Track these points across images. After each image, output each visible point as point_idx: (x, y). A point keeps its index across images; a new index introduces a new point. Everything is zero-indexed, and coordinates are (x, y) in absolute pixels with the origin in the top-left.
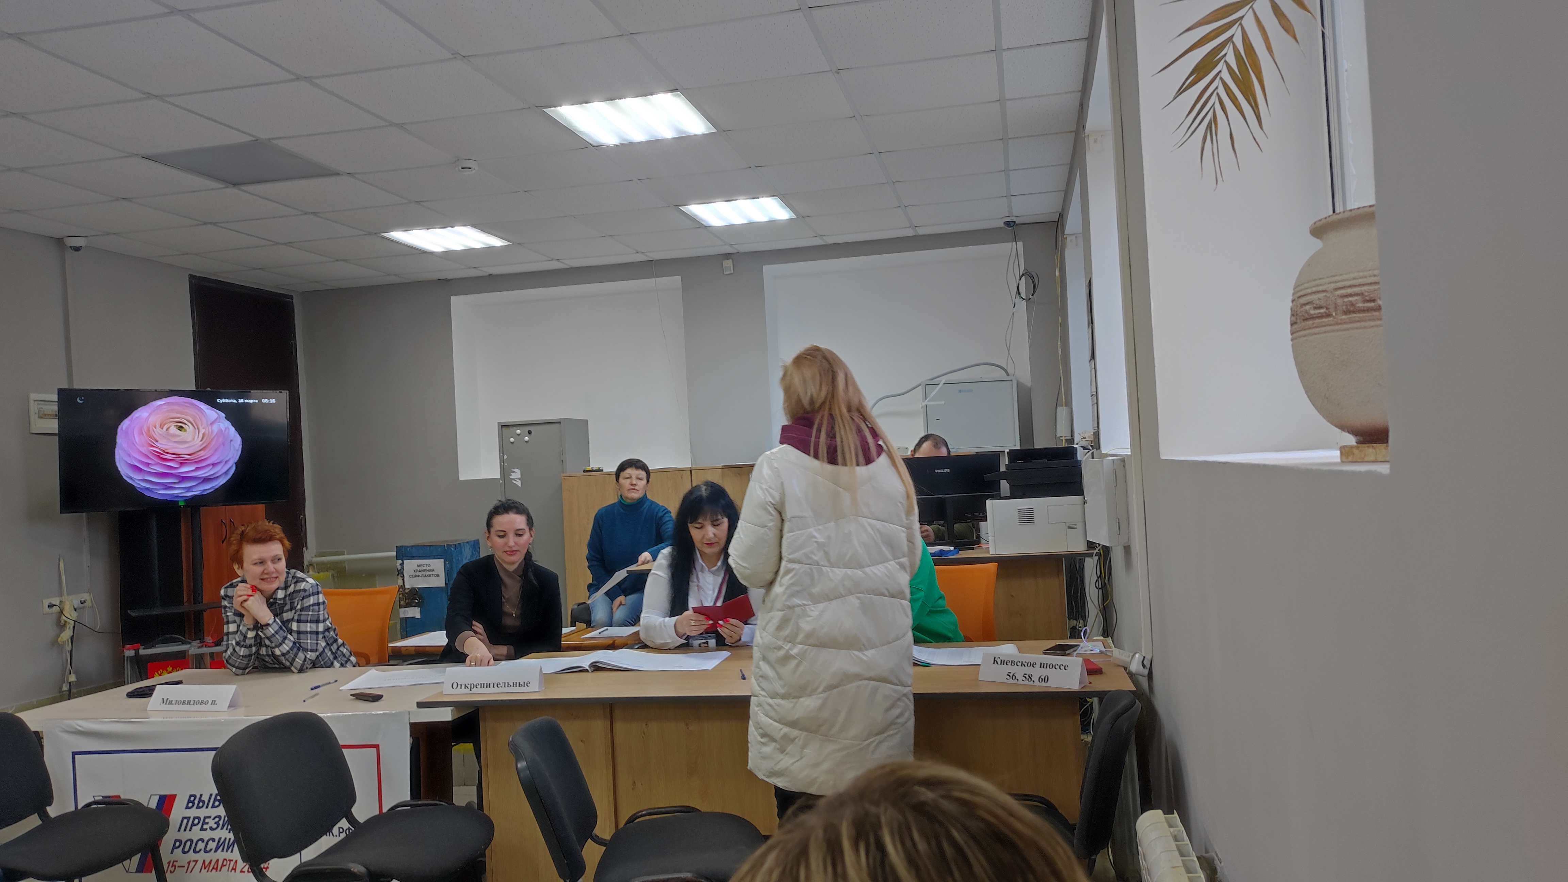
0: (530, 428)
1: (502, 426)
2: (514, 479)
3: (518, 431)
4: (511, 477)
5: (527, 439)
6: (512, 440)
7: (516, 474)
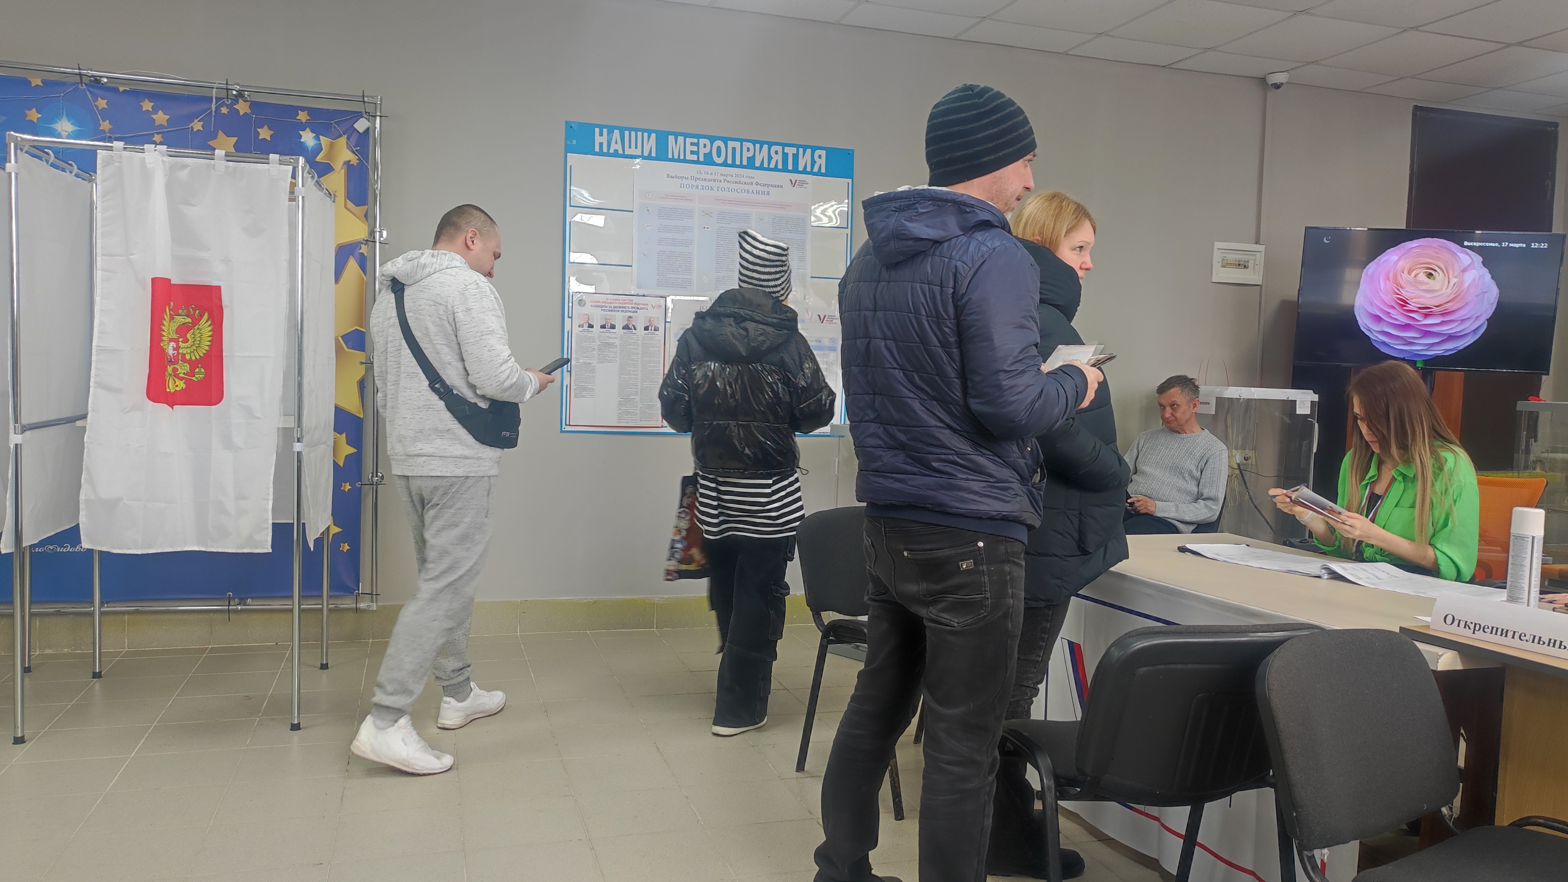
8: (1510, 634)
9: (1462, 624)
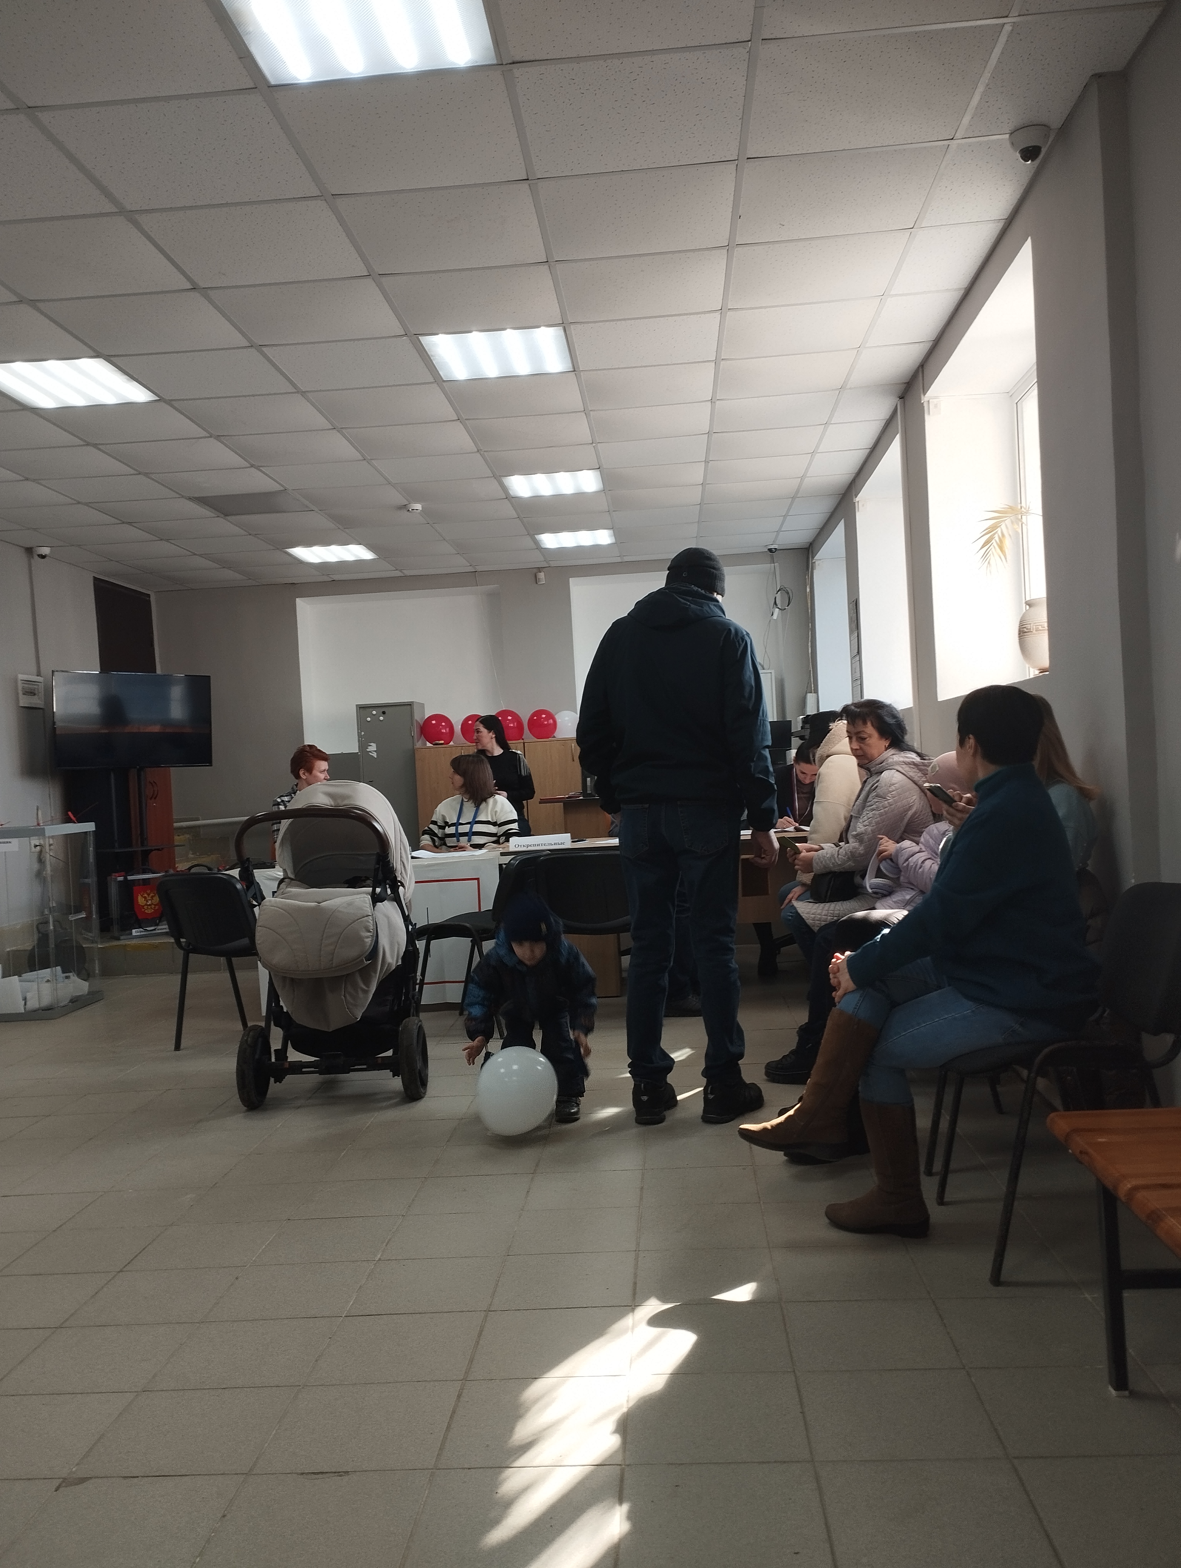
0: (383, 710)
1: (360, 708)
2: (370, 752)
3: (374, 712)
4: (368, 750)
5: (381, 718)
6: (369, 719)
7: (373, 747)
8: (541, 845)
9: (522, 846)
